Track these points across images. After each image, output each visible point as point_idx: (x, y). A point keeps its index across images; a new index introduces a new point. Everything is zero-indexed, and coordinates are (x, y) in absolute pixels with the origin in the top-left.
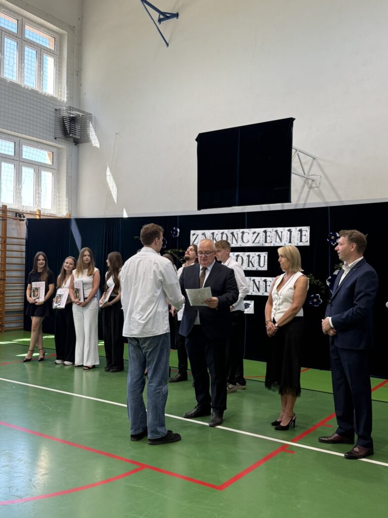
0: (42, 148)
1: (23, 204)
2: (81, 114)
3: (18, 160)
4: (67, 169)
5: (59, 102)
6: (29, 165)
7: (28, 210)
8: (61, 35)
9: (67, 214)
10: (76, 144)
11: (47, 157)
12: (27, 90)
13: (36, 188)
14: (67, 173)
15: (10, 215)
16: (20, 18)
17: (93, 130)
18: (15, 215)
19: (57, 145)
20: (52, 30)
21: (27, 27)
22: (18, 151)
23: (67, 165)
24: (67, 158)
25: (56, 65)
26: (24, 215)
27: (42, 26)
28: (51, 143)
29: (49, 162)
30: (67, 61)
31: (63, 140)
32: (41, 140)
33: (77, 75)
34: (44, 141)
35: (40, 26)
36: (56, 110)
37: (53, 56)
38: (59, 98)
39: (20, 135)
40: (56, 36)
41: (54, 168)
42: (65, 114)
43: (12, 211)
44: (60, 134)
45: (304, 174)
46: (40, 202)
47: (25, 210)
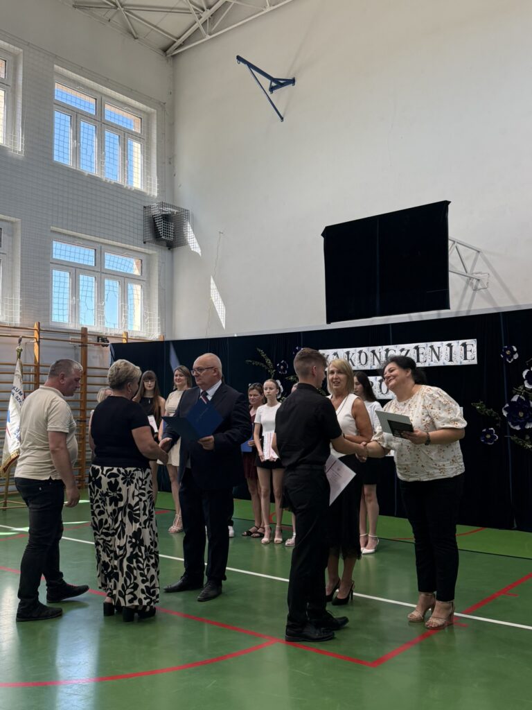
0: (129, 256)
1: (106, 325)
2: (176, 211)
3: (99, 272)
4: (159, 280)
5: (149, 197)
6: (113, 276)
7: (113, 333)
8: (149, 115)
9: (160, 336)
10: (169, 249)
11: (135, 266)
12: (110, 184)
13: (122, 305)
14: (159, 285)
15: (91, 339)
16: (98, 97)
17: (191, 230)
18: (96, 339)
19: (147, 251)
20: (137, 109)
21: (107, 107)
22: (99, 259)
23: (159, 275)
24: (159, 266)
25: (144, 151)
26: (108, 339)
27: (125, 104)
28: (139, 249)
29: (137, 272)
30: (157, 146)
31: (154, 245)
32: (127, 246)
33: (170, 163)
34: (131, 247)
35: (123, 105)
36: (145, 207)
37: (140, 141)
38: (148, 193)
39: (102, 240)
40: (143, 115)
41: (144, 280)
42: (156, 211)
43: (93, 335)
44: (150, 237)
45: (466, 272)
46: (126, 322)
47: (109, 333)
